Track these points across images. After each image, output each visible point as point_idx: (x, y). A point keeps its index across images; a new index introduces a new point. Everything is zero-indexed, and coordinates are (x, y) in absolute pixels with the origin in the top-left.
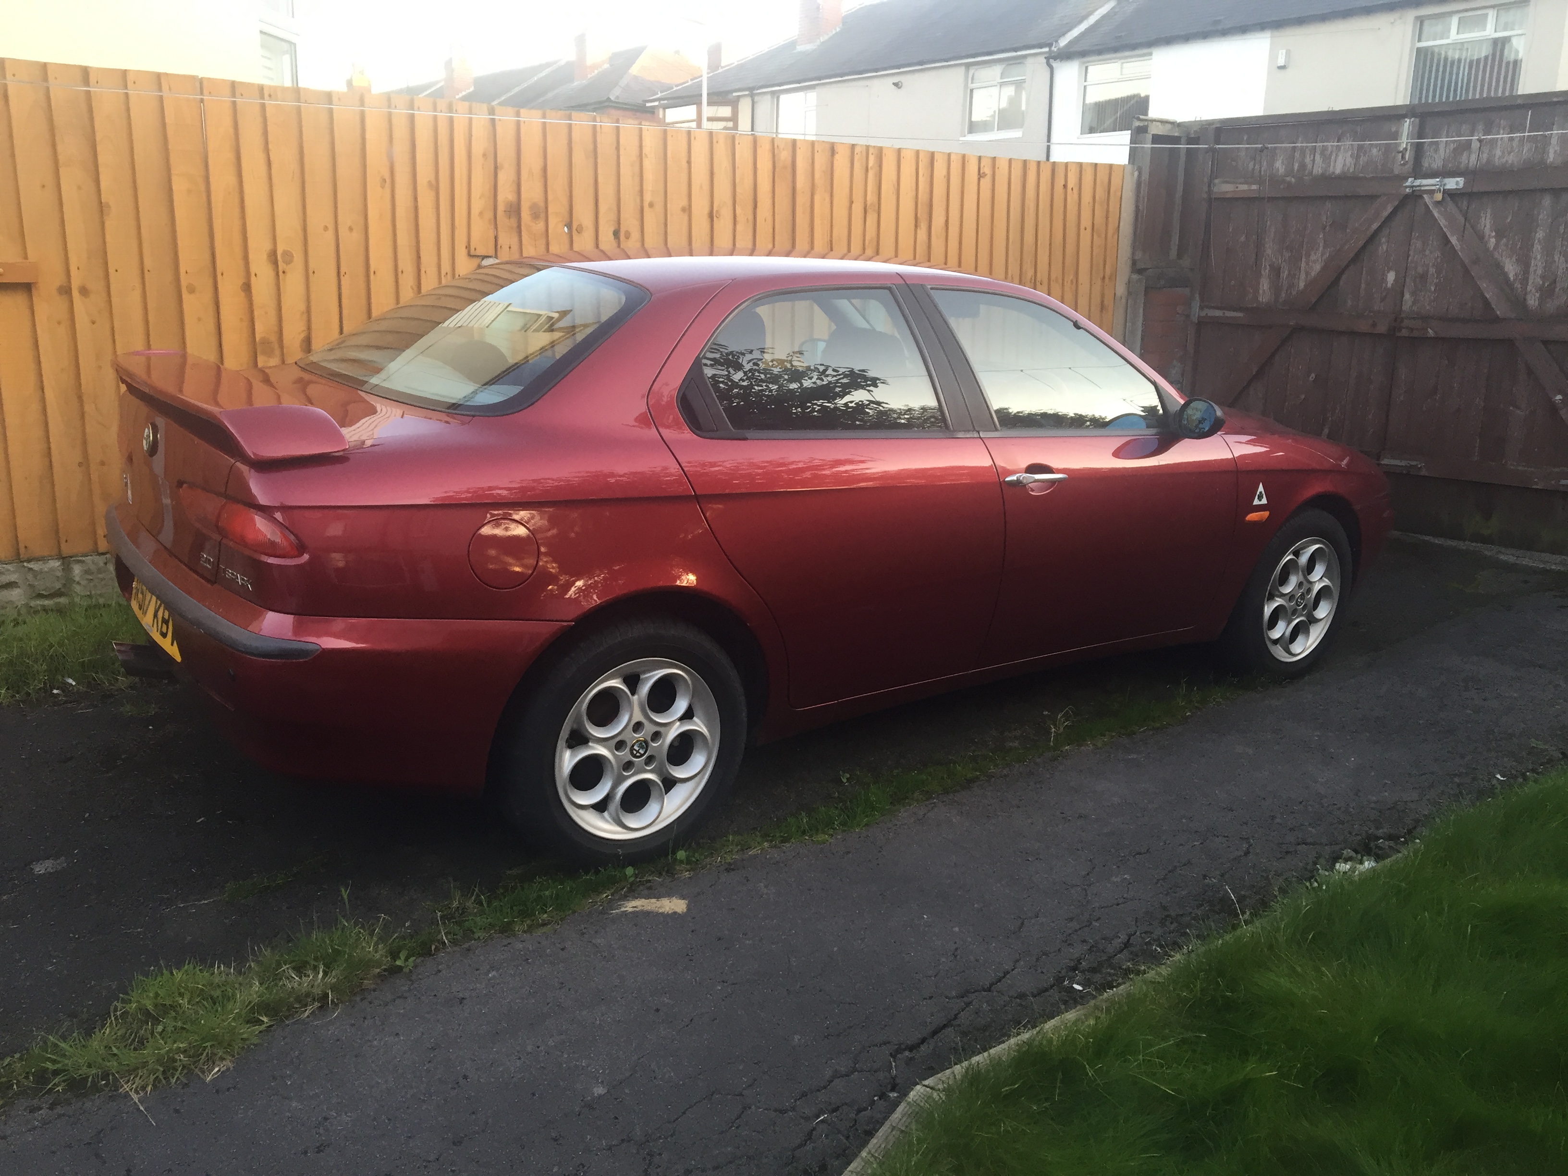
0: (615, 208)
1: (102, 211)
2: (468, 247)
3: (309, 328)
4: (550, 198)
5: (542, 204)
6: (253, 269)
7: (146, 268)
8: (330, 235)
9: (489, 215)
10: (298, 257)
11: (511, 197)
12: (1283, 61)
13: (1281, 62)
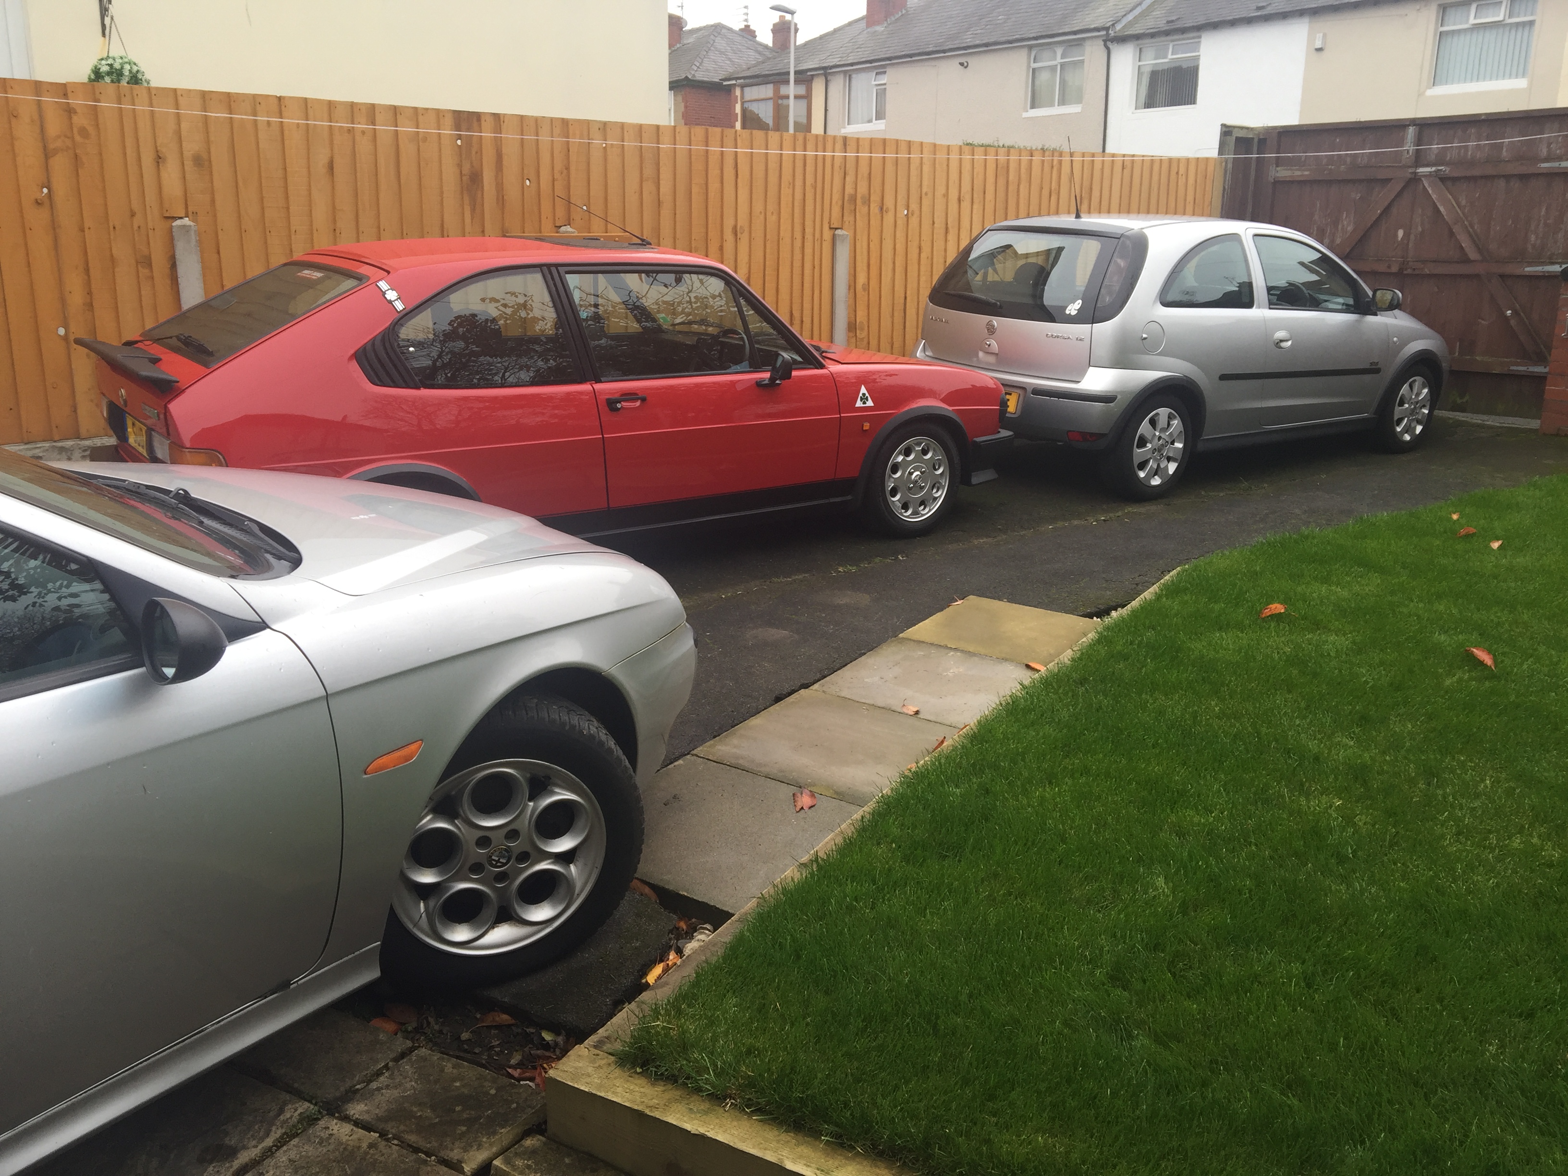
0: (906, 197)
1: (659, 205)
2: (829, 223)
3: (749, 272)
4: (872, 191)
5: (868, 196)
6: (725, 237)
7: (677, 236)
8: (762, 217)
9: (840, 203)
10: (747, 230)
11: (852, 192)
12: (1320, 42)
13: (1318, 45)
